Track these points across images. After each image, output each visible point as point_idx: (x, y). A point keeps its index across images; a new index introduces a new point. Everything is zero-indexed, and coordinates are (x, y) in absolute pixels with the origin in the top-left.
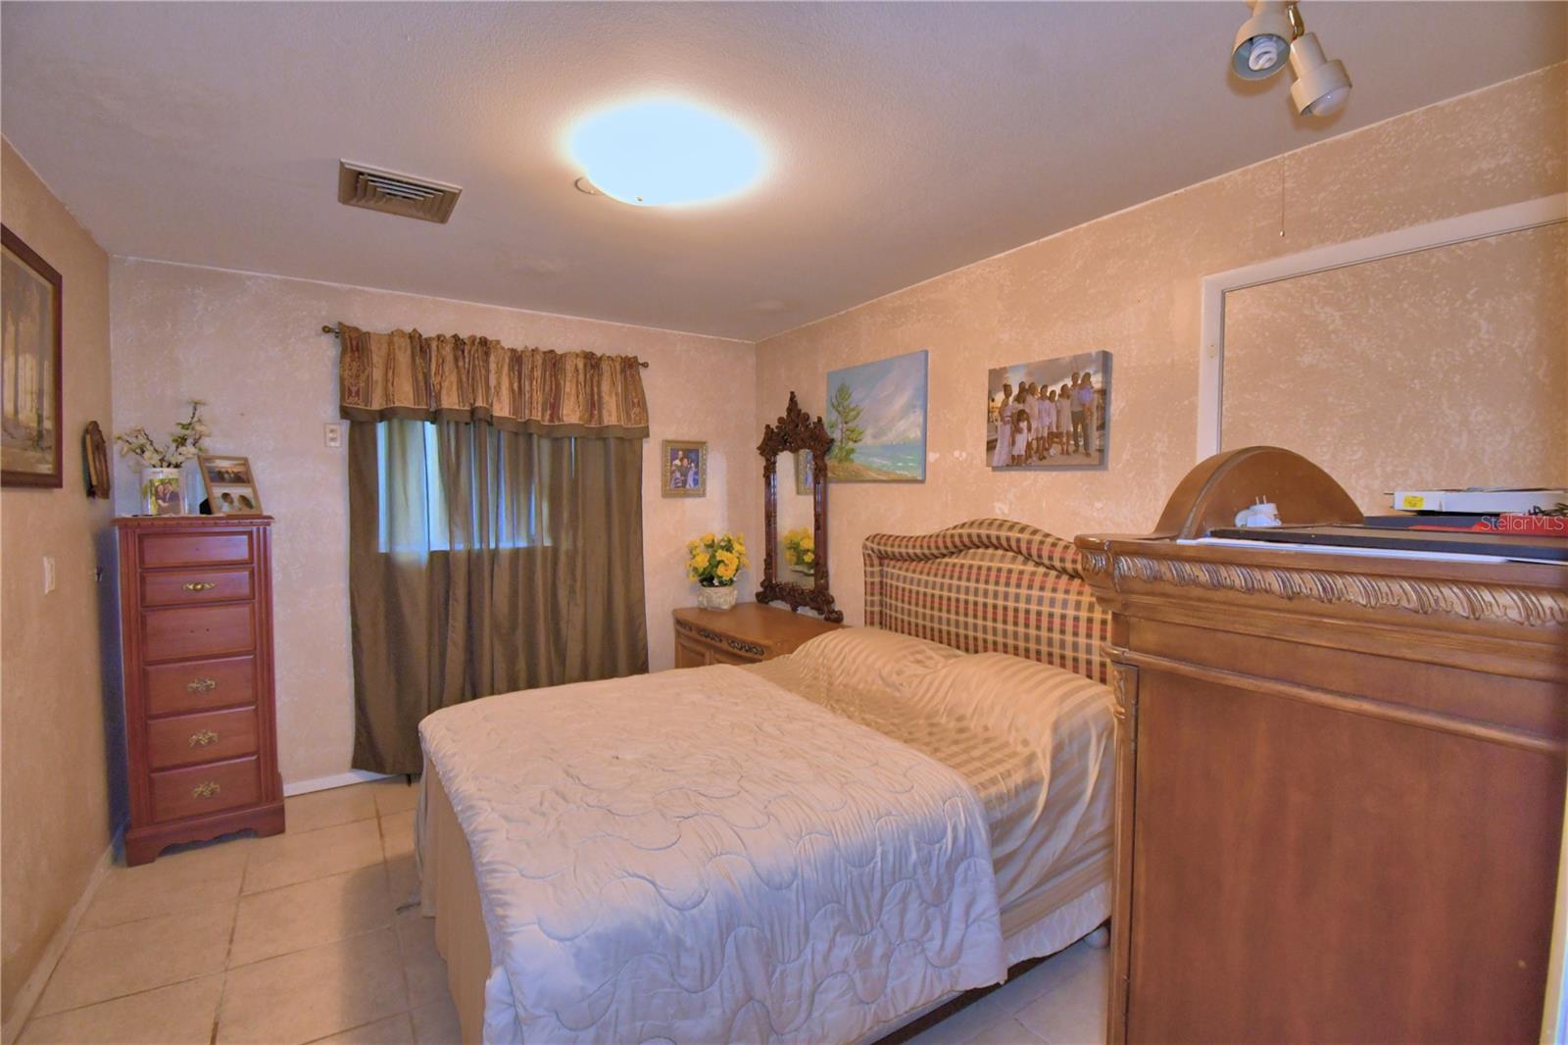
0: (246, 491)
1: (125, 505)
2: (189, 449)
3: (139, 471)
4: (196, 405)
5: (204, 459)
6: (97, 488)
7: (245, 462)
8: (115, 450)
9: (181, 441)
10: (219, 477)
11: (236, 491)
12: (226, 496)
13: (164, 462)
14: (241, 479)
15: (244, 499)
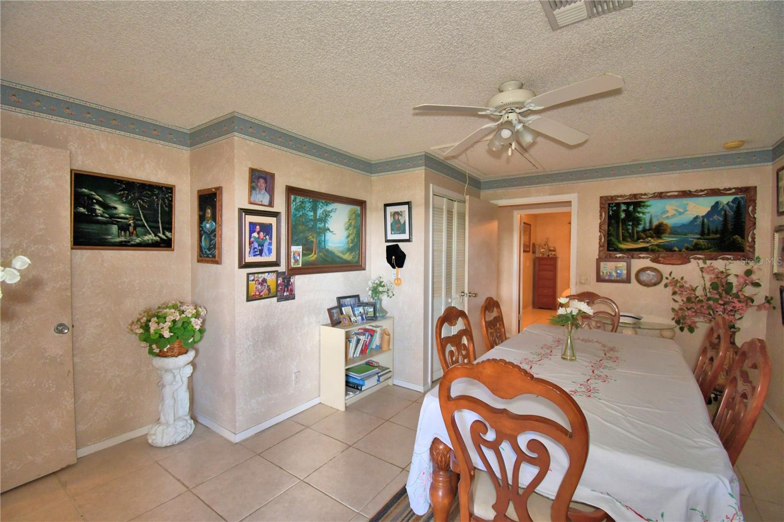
0: (555, 253)
1: (538, 255)
2: (546, 246)
3: (539, 249)
4: (548, 239)
5: (549, 247)
6: (534, 252)
7: (555, 248)
8: (537, 247)
9: (545, 245)
10: (550, 250)
11: (553, 253)
12: (551, 254)
13: (543, 248)
14: (554, 251)
15: (554, 255)
